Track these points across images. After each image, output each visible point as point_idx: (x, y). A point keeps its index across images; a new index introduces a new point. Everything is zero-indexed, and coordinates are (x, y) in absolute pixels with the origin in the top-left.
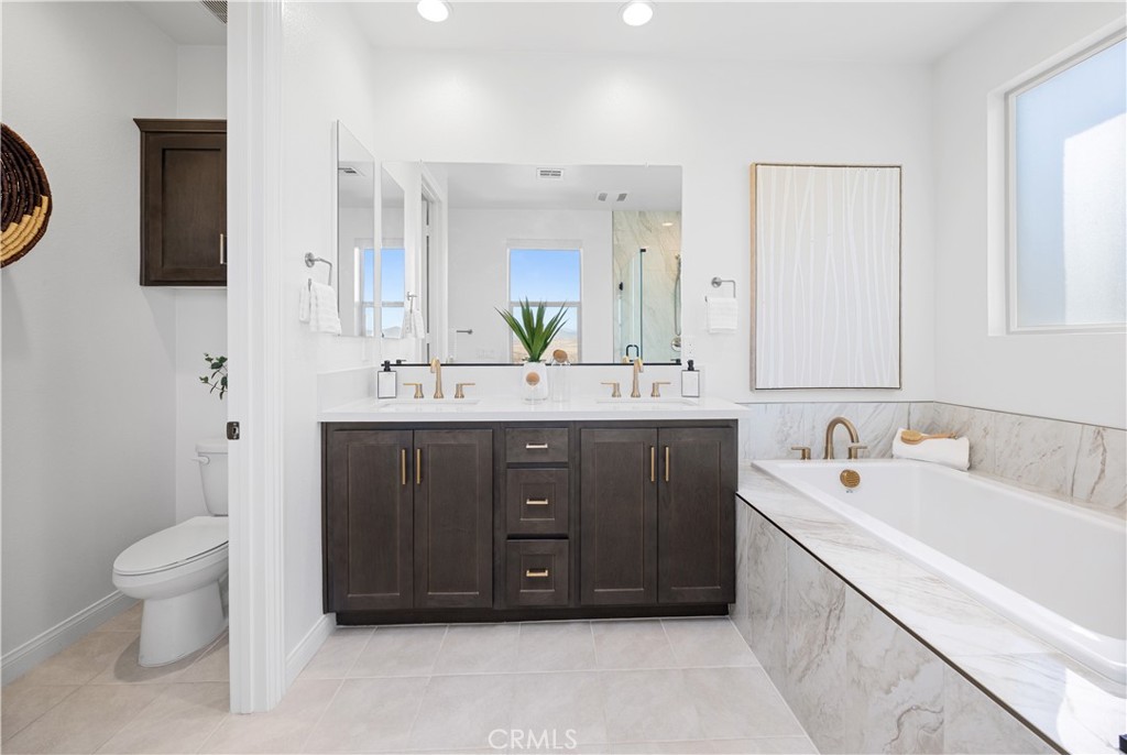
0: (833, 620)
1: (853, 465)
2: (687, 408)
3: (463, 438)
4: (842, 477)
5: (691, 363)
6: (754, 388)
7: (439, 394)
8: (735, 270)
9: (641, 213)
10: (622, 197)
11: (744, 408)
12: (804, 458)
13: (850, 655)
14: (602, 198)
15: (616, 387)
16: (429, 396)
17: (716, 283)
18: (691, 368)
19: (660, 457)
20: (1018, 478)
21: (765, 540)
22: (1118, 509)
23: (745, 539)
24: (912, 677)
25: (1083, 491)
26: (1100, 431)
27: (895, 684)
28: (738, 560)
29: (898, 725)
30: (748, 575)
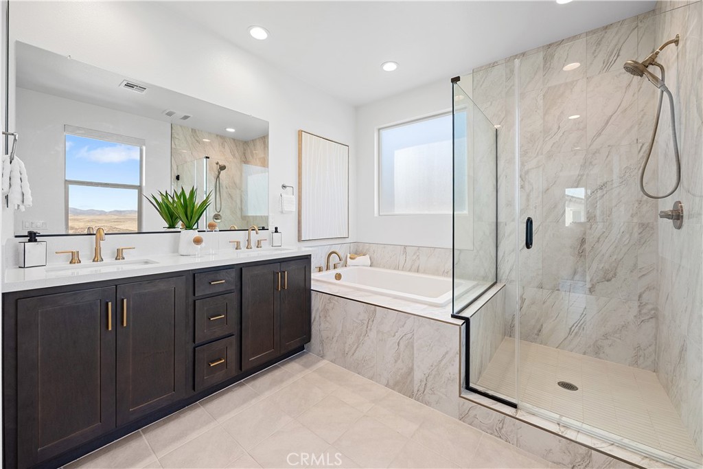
0: (370, 322)
1: (338, 271)
2: (279, 252)
3: (162, 286)
4: (336, 276)
5: (276, 228)
6: (300, 240)
7: (97, 258)
8: (292, 181)
9: (193, 131)
10: (186, 117)
11: (311, 249)
12: (320, 271)
13: (378, 332)
14: (170, 114)
15: (238, 243)
16: (86, 260)
17: (284, 187)
18: (276, 231)
19: (283, 277)
20: (384, 267)
21: (331, 305)
22: (410, 271)
23: (318, 309)
24: (403, 326)
25: (401, 267)
26: (405, 247)
27: (397, 332)
28: (312, 321)
29: (398, 345)
30: (320, 325)
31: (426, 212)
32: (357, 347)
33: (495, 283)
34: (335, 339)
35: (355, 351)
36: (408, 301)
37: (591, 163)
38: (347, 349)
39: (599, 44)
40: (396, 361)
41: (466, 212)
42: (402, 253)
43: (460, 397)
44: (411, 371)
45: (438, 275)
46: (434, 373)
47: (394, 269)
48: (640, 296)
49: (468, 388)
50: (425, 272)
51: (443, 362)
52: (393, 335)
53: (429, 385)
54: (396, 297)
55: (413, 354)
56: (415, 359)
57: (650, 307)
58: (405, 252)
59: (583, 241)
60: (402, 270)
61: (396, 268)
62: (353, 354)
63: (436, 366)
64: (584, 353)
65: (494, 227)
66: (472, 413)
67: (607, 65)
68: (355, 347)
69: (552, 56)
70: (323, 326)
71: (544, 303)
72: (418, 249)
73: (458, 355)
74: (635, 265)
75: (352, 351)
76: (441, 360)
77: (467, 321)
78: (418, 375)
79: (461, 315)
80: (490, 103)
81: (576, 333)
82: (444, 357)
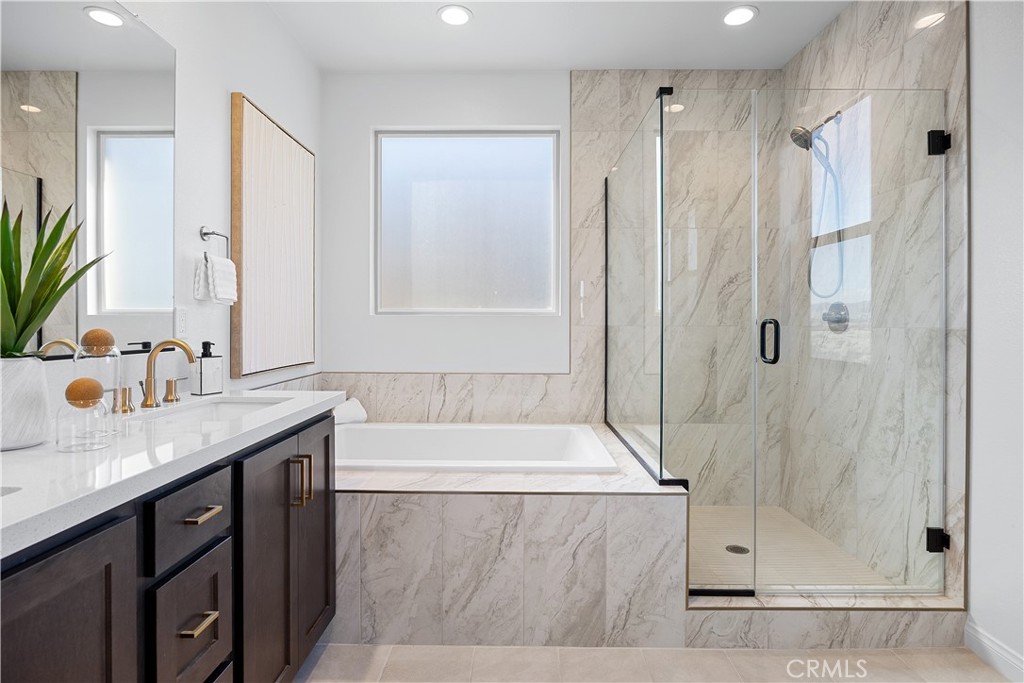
0: (509, 530)
5: (206, 346)
6: (236, 373)
13: (528, 544)
17: (205, 234)
18: (207, 352)
20: (394, 420)
21: (401, 516)
22: (453, 421)
23: (357, 533)
24: (584, 520)
25: (434, 414)
26: (443, 376)
27: (571, 534)
28: (337, 567)
29: (574, 558)
30: (364, 568)
31: (480, 309)
32: (476, 589)
34: (411, 591)
35: (469, 600)
36: (541, 473)
37: (722, 247)
38: (446, 602)
40: (568, 590)
41: (551, 309)
42: (436, 387)
43: (688, 609)
44: (599, 597)
45: (511, 422)
46: (643, 586)
47: (419, 421)
48: (768, 418)
50: (484, 420)
51: (660, 562)
52: (562, 541)
53: (634, 610)
54: (528, 472)
55: (604, 566)
56: (608, 573)
57: (777, 429)
58: (443, 385)
59: (714, 352)
60: (437, 422)
61: (425, 419)
62: (464, 607)
63: (647, 574)
65: (603, 335)
66: (707, 627)
67: (739, 121)
68: (470, 590)
70: (373, 568)
71: (669, 444)
72: (471, 378)
73: (685, 544)
74: (764, 379)
75: (462, 601)
76: (657, 561)
77: (684, 485)
78: (613, 600)
80: (597, 133)
81: (706, 479)
82: (661, 553)
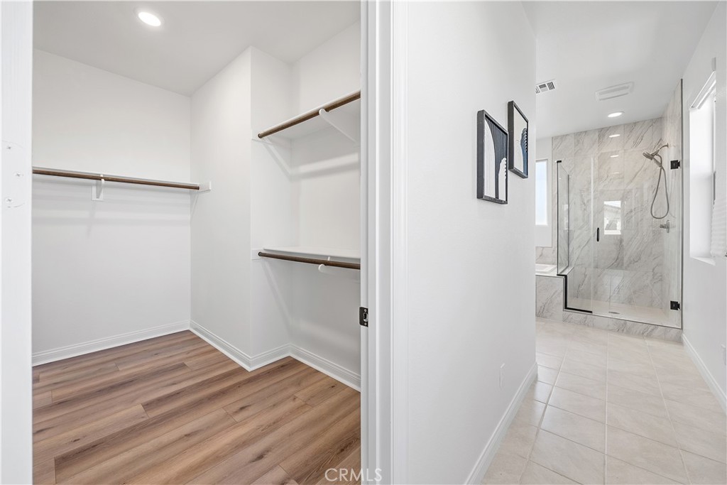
33: (568, 267)
39: (631, 132)
43: (562, 313)
46: (548, 302)
48: (653, 269)
49: (566, 308)
51: (554, 296)
57: (659, 275)
59: (622, 241)
63: (550, 299)
64: (623, 303)
66: (571, 317)
67: (636, 144)
69: (604, 136)
71: (599, 276)
73: (563, 292)
74: (651, 253)
77: (566, 276)
78: (539, 304)
79: (563, 274)
82: (554, 294)
